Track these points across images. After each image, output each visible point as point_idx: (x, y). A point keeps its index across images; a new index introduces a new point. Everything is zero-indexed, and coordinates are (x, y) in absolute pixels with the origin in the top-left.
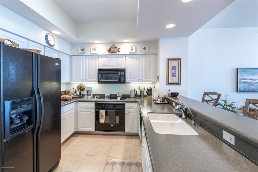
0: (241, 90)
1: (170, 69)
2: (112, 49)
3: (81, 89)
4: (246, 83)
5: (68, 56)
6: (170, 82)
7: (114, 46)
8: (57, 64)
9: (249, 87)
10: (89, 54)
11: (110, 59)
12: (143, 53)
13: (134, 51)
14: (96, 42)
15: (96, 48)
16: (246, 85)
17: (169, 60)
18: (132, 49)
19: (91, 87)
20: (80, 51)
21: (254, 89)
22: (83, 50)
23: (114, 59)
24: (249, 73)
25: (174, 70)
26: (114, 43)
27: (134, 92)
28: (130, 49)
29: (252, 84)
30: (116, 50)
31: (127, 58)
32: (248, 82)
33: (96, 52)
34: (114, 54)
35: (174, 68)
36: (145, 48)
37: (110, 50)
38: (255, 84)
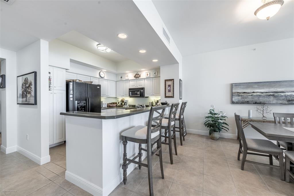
0: (234, 102)
1: (167, 86)
2: (136, 76)
3: (122, 101)
4: (239, 96)
5: (114, 82)
6: (166, 96)
7: (137, 73)
8: (98, 87)
9: (243, 100)
10: (125, 80)
11: (136, 82)
12: (154, 77)
13: (149, 76)
14: (127, 72)
15: (128, 76)
16: (240, 98)
17: (166, 81)
18: (147, 75)
19: (127, 100)
20: (120, 78)
21: (248, 101)
22: (121, 77)
23: (138, 82)
24: (242, 87)
25: (169, 87)
26: (137, 72)
27: (151, 103)
28: (146, 75)
29: (246, 97)
30: (139, 76)
31: (145, 80)
32: (241, 95)
33: (128, 78)
34: (137, 78)
35: (169, 86)
36: (155, 73)
37: (135, 77)
38: (249, 97)
